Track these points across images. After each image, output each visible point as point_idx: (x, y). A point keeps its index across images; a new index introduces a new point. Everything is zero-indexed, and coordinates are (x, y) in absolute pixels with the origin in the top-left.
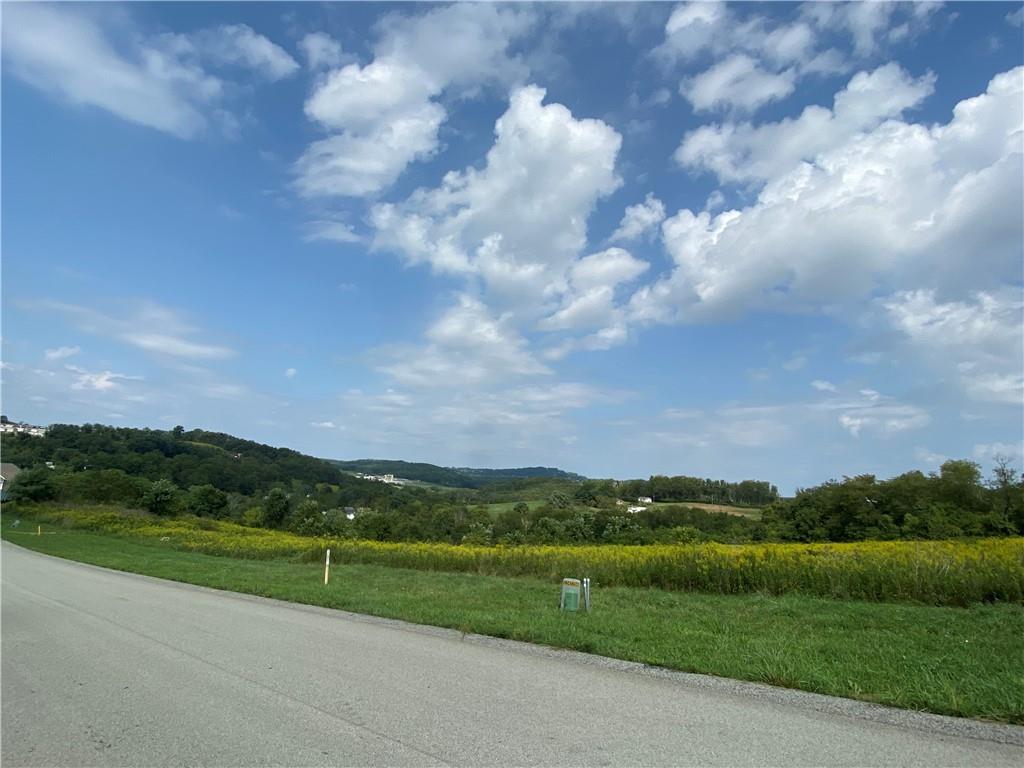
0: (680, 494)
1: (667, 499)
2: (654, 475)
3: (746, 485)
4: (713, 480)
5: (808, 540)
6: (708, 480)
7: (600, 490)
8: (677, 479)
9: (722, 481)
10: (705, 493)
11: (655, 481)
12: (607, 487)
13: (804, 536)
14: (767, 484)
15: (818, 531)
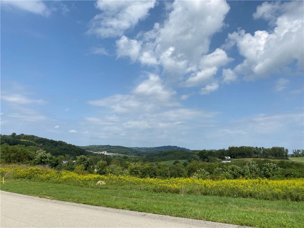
0: (244, 154)
1: (238, 157)
2: (231, 146)
3: (274, 149)
4: (258, 147)
6: (256, 147)
7: (208, 154)
8: (242, 148)
9: (263, 148)
10: (255, 153)
11: (231, 149)
12: (211, 153)
14: (283, 148)
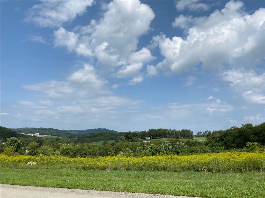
0: (160, 135)
1: (156, 137)
2: (151, 129)
3: (183, 131)
4: (172, 130)
6: (170, 130)
7: (133, 135)
8: (159, 130)
9: (175, 130)
10: (169, 134)
11: (151, 131)
12: (135, 134)
14: (189, 130)
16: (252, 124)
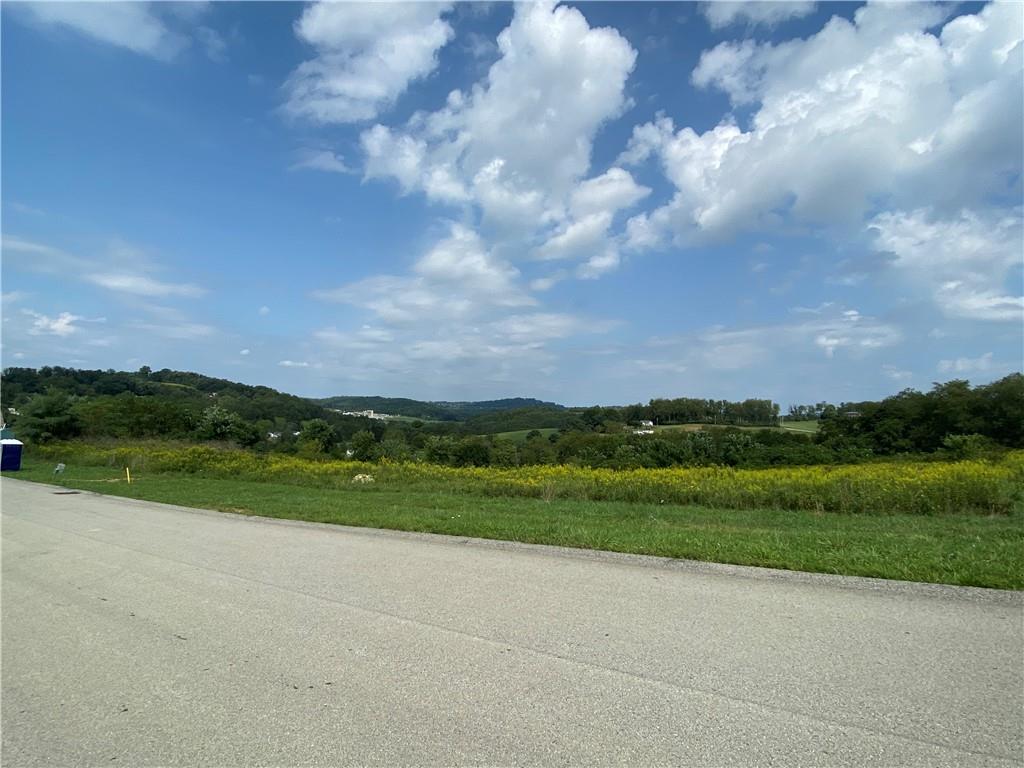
0: (683, 416)
2: (655, 399)
3: (749, 404)
4: (716, 400)
5: (891, 452)
6: (711, 401)
7: (605, 415)
8: (679, 401)
9: (725, 402)
10: (708, 413)
11: (656, 404)
13: (887, 449)
15: (902, 442)
16: (966, 383)
